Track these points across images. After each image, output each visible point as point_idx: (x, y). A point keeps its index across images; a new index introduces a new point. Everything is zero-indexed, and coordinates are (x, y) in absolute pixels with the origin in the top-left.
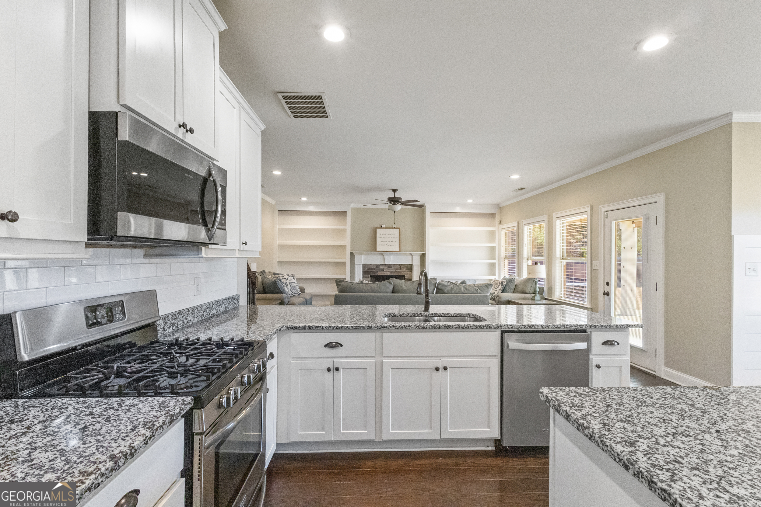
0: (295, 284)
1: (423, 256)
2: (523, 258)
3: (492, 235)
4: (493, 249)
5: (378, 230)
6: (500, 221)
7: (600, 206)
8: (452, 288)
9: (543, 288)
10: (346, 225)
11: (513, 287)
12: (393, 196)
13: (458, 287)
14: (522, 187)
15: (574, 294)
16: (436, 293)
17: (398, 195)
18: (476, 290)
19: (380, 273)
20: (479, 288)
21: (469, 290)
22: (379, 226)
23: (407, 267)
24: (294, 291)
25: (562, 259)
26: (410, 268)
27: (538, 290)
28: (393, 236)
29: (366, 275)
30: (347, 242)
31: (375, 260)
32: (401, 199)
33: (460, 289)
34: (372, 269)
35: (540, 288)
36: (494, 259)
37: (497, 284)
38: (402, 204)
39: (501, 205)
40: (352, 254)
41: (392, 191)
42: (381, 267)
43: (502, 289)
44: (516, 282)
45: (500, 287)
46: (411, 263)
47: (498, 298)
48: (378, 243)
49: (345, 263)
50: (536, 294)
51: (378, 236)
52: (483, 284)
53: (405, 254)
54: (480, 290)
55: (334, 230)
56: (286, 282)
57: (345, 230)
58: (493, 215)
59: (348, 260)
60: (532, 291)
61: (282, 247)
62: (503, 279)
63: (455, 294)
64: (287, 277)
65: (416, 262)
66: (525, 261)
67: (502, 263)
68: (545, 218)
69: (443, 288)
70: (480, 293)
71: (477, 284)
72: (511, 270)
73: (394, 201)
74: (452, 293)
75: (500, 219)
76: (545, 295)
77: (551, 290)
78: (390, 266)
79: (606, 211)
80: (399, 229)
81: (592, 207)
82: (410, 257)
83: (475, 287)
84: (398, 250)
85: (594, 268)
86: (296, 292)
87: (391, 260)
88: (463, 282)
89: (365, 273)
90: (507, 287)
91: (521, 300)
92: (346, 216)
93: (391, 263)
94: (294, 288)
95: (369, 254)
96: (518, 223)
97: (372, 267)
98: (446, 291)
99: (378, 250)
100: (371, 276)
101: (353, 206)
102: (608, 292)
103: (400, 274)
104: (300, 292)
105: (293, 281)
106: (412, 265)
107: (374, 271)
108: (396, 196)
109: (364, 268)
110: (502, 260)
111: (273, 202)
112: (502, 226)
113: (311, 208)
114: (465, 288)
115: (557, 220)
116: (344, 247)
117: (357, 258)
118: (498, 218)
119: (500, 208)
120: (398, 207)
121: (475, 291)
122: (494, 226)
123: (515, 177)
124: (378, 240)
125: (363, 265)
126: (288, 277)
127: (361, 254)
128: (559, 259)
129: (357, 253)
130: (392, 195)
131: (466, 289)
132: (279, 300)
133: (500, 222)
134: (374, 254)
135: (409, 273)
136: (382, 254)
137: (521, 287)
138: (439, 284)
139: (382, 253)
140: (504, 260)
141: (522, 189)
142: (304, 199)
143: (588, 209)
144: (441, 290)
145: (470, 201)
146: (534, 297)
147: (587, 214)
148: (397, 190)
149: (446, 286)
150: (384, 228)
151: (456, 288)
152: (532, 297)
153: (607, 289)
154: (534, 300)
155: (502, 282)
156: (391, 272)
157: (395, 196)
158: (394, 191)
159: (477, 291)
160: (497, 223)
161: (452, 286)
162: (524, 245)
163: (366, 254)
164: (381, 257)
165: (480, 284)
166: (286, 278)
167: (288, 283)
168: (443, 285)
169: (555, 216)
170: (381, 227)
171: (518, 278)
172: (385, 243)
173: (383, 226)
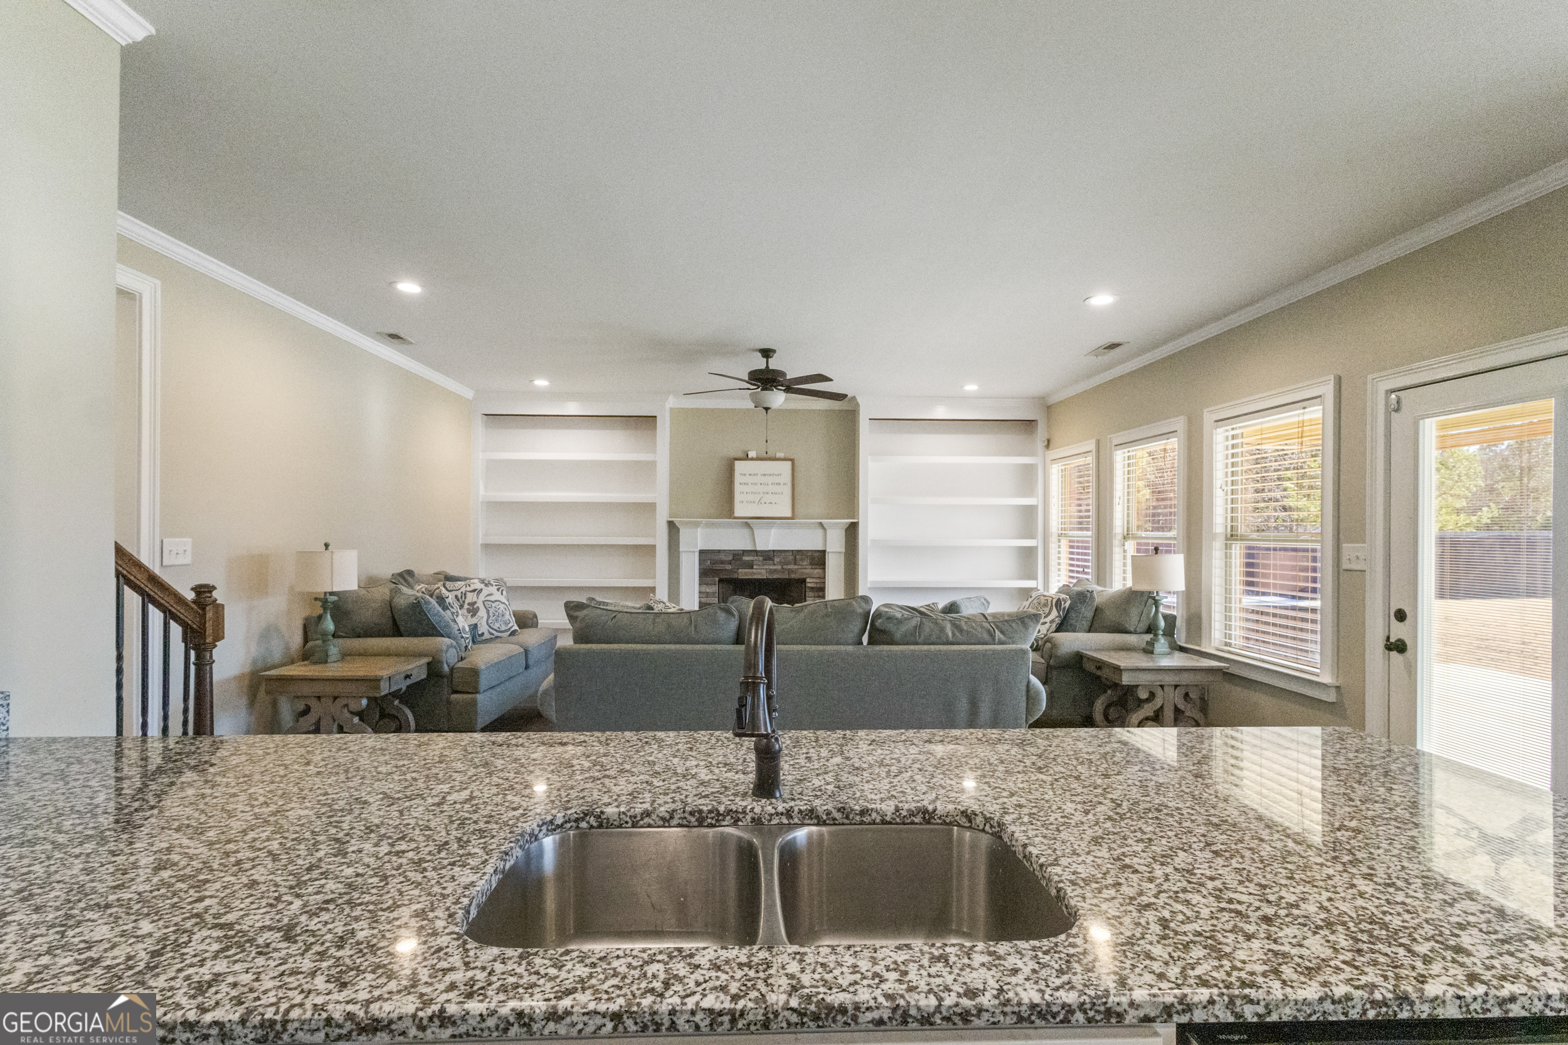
0: (502, 607)
1: (852, 531)
2: (1111, 535)
3: (1027, 478)
4: (1028, 512)
5: (737, 463)
6: (1049, 441)
7: (1370, 377)
8: (920, 627)
9: (1174, 617)
10: (654, 452)
11: (1089, 614)
12: (763, 367)
13: (936, 623)
14: (1116, 341)
15: (1270, 639)
16: (871, 642)
17: (774, 364)
18: (989, 631)
19: (743, 574)
20: (997, 627)
21: (968, 632)
22: (740, 455)
23: (812, 558)
24: (496, 626)
25: (1232, 536)
26: (819, 559)
27: (1162, 623)
28: (776, 479)
29: (709, 580)
30: (659, 493)
31: (730, 539)
32: (783, 374)
33: (942, 630)
34: (722, 562)
35: (1165, 617)
36: (1031, 536)
37: (1045, 605)
38: (789, 390)
39: (1053, 400)
40: (671, 525)
41: (759, 355)
42: (746, 558)
43: (1058, 621)
44: (1098, 600)
45: (1054, 613)
46: (821, 548)
47: (1048, 645)
48: (738, 497)
49: (651, 549)
50: (1156, 635)
51: (738, 479)
52: (1009, 615)
53: (808, 526)
54: (1002, 632)
55: (626, 463)
56: (475, 599)
57: (652, 464)
58: (1028, 425)
59: (662, 543)
60: (1143, 626)
61: (496, 507)
62: (1059, 592)
63: (926, 647)
64: (479, 586)
65: (835, 545)
66: (1116, 542)
67: (1053, 546)
68: (1179, 423)
69: (890, 626)
70: (1001, 643)
71: (994, 615)
72: (1078, 566)
73: (766, 379)
74: (917, 643)
75: (1047, 437)
76: (1181, 638)
77: (1196, 623)
78: (768, 556)
79: (1393, 391)
80: (792, 460)
81: (1339, 381)
82: (820, 531)
83: (986, 625)
84: (789, 514)
85: (1345, 565)
86: (503, 628)
87: (770, 540)
88: (952, 608)
89: (705, 573)
90: (1073, 615)
91: (1112, 653)
92: (655, 428)
93: (771, 547)
94: (499, 616)
95: (713, 525)
96: (1098, 442)
97: (723, 557)
98: (898, 636)
99: (737, 514)
100: (721, 581)
101: (672, 402)
102: (1399, 640)
103: (793, 576)
104: (516, 627)
105: (497, 596)
106: (824, 551)
107: (729, 567)
108: (771, 367)
109: (701, 561)
110: (1053, 539)
111: (469, 394)
112: (1053, 454)
113: (572, 408)
114: (956, 626)
115: (1217, 427)
116: (650, 507)
117: (684, 535)
118: (1041, 432)
119: (1049, 408)
120: (778, 399)
121: (986, 636)
122: (1032, 454)
123: (1102, 300)
124: (738, 488)
125: (701, 552)
126: (482, 586)
127: (697, 525)
128: (1223, 538)
129: (687, 523)
130: (760, 363)
131: (961, 630)
132: (426, 656)
133: (1048, 446)
134: (730, 526)
135: (817, 572)
136: (748, 525)
137: (1110, 615)
138: (878, 614)
139: (748, 523)
140: (1059, 541)
141: (1113, 346)
142: (541, 383)
143: (1328, 390)
144: (883, 632)
145: (971, 388)
146: (1151, 644)
147: (1322, 403)
148: (774, 351)
149: (900, 622)
150: (752, 459)
151: (928, 626)
152: (1144, 645)
153: (1399, 631)
154: (1152, 652)
155: (1059, 601)
156: (772, 572)
157: (767, 366)
158: (767, 353)
159: (992, 636)
160: (1040, 445)
161: (916, 621)
162: (1116, 500)
163: (708, 525)
164: (745, 532)
165: (1003, 615)
166: (474, 591)
167: (480, 604)
168: (890, 618)
169: (1208, 417)
170: (746, 458)
171: (1100, 588)
172: (757, 498)
173: (752, 454)
